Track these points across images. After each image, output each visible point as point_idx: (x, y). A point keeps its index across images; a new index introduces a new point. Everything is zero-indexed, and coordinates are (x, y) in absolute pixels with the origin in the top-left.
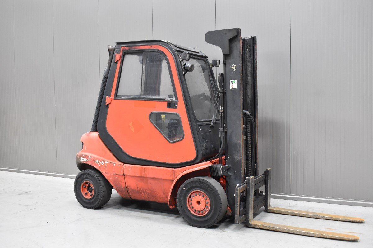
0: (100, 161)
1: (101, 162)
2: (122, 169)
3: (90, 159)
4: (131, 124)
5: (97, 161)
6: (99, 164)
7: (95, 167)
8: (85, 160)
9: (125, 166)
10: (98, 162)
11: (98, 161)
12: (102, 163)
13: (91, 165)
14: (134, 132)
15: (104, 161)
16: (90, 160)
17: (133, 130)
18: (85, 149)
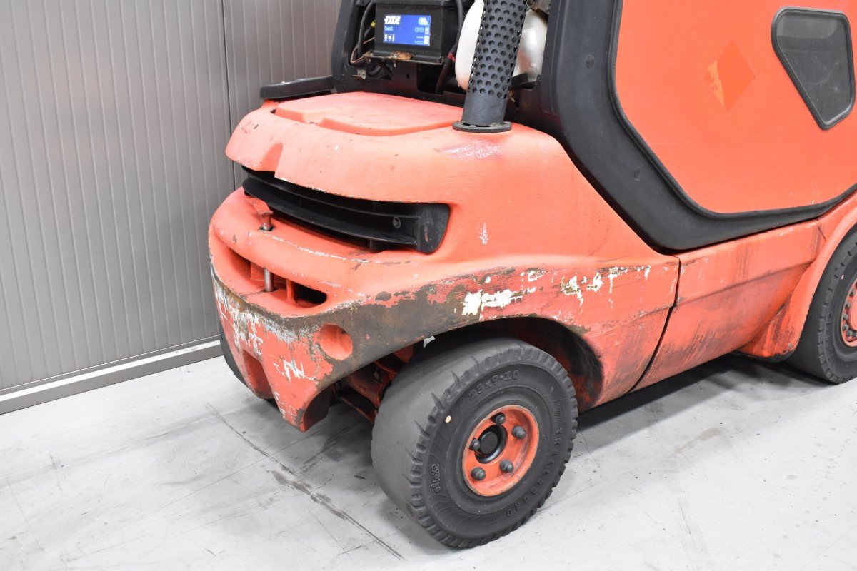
0: (585, 281)
1: (590, 280)
2: (675, 280)
3: (531, 285)
4: (713, 69)
5: (573, 282)
6: (579, 295)
7: (555, 318)
8: (502, 300)
9: (688, 263)
10: (576, 287)
11: (579, 282)
12: (598, 282)
13: (539, 314)
14: (722, 102)
15: (604, 271)
16: (533, 290)
17: (719, 94)
18: (484, 242)
